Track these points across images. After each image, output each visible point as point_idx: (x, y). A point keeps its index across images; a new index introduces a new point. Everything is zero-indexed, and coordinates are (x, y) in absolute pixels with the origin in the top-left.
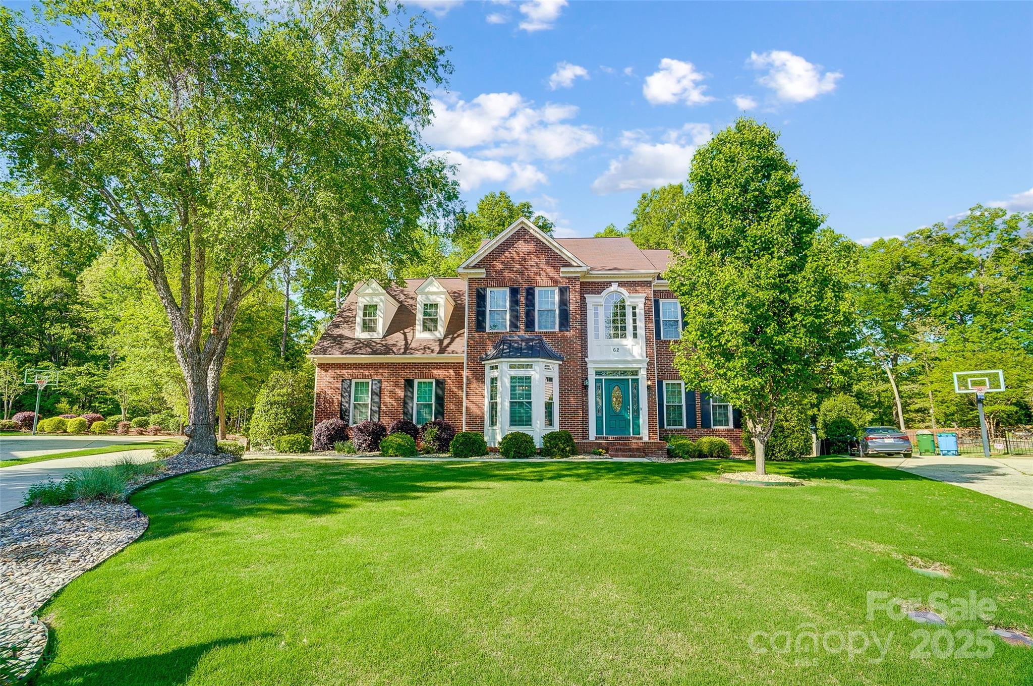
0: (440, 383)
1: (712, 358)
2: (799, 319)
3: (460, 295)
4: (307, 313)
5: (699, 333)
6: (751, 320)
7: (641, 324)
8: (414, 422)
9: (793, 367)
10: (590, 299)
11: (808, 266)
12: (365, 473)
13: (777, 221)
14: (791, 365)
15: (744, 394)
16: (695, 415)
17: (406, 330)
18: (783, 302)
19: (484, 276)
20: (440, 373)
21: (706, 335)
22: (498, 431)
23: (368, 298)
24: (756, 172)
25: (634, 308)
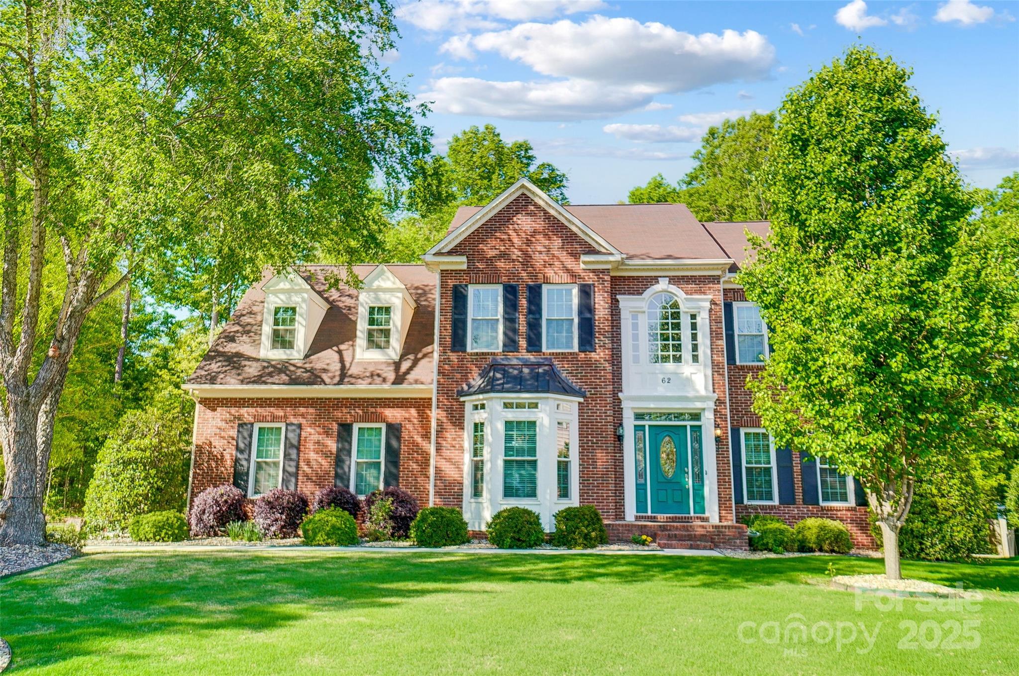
0: (394, 430)
1: (810, 401)
2: (941, 346)
3: (425, 293)
4: (160, 310)
5: (790, 365)
6: (867, 347)
7: (704, 341)
8: (352, 489)
9: (934, 417)
10: (626, 302)
11: (952, 270)
12: (294, 571)
13: (905, 205)
14: (932, 413)
15: (861, 456)
16: (793, 483)
17: (342, 347)
18: (914, 322)
19: (465, 267)
20: (393, 415)
21: (800, 369)
22: (485, 505)
23: (282, 297)
24: (875, 129)
25: (693, 317)
